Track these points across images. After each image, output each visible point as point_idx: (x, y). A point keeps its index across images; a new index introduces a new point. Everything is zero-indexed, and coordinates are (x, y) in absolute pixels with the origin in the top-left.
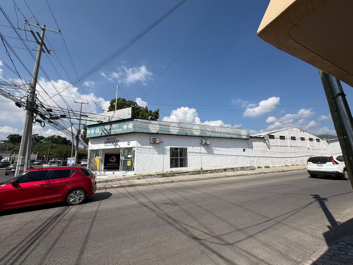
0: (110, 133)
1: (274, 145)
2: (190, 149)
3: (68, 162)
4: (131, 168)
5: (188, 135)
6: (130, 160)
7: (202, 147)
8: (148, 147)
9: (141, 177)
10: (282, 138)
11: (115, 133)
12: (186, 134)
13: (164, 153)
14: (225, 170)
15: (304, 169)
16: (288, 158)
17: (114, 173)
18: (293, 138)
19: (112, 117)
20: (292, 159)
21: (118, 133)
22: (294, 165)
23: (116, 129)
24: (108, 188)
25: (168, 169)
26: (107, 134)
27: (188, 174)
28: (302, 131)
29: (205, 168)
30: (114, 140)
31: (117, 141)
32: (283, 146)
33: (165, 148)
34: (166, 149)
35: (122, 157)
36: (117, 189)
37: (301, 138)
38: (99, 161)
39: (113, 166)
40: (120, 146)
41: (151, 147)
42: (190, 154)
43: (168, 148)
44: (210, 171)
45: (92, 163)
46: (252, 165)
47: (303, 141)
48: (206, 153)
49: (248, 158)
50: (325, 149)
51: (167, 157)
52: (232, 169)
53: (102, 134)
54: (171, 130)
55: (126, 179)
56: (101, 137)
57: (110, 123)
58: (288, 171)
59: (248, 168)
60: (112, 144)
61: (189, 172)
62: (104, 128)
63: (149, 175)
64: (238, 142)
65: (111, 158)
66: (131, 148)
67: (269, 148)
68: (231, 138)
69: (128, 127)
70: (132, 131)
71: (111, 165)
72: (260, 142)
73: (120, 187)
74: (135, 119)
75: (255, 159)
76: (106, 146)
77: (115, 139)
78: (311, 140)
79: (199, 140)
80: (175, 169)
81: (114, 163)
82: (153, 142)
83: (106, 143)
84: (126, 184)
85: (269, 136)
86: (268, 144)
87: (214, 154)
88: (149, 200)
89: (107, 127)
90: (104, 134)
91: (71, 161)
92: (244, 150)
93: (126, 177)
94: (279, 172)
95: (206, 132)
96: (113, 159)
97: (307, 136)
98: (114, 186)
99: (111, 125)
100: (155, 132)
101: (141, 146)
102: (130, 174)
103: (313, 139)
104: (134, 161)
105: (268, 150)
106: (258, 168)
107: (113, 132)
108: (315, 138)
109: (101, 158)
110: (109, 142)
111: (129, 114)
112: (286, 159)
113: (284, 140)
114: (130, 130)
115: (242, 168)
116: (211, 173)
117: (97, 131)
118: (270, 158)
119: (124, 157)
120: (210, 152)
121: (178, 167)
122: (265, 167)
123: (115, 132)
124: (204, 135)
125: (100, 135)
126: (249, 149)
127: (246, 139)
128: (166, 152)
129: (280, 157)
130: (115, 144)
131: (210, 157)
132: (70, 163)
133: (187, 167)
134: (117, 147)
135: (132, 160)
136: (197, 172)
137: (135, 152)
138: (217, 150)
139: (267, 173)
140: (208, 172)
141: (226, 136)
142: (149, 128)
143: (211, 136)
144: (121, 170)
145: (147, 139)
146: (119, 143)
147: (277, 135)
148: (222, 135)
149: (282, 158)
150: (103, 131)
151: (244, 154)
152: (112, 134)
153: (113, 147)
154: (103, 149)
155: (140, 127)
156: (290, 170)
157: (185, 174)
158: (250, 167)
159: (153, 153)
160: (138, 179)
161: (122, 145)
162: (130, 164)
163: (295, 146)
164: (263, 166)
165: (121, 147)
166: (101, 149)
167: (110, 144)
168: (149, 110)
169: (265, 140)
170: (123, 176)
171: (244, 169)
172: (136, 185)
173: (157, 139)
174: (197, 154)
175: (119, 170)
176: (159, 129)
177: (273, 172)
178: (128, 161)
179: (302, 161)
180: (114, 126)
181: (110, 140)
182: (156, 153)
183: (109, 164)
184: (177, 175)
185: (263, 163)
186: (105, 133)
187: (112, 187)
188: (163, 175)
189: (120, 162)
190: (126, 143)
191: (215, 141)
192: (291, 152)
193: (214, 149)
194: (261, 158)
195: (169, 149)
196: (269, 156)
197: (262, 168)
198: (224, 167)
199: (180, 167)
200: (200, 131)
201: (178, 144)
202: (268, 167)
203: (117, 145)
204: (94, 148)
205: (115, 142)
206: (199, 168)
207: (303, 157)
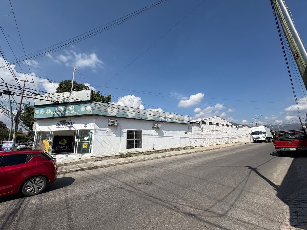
0: (65, 114)
1: (206, 129)
2: (144, 132)
3: (4, 146)
4: (88, 150)
5: (143, 119)
6: (86, 143)
7: (155, 130)
8: (106, 129)
9: (99, 159)
10: (211, 124)
11: (71, 115)
12: (142, 118)
13: (120, 135)
14: (173, 149)
15: (225, 147)
16: (214, 139)
17: (67, 156)
18: (217, 124)
19: (68, 98)
20: (216, 139)
21: (74, 114)
22: (218, 144)
23: (71, 110)
24: (66, 173)
25: (125, 150)
26: (61, 115)
27: (143, 154)
28: (223, 119)
29: (156, 149)
30: (69, 122)
31: (72, 123)
32: (211, 130)
33: (123, 130)
34: (123, 132)
35: (77, 140)
36: (78, 173)
37: (222, 124)
38: (48, 144)
39: (64, 148)
40: (75, 128)
41: (109, 129)
42: (144, 136)
43: (125, 130)
44: (161, 151)
45: (38, 145)
46: (191, 145)
47: (223, 127)
48: (157, 136)
49: (189, 140)
50: (235, 133)
51: (124, 140)
52: (178, 148)
53: (54, 115)
54: (128, 114)
55: (83, 161)
56: (53, 118)
57: (65, 104)
58: (216, 149)
59: (189, 147)
60: (66, 126)
61: (143, 152)
62: (57, 109)
63: (107, 157)
64: (182, 127)
65: (62, 140)
66: (89, 131)
67: (203, 132)
68: (177, 123)
69: (86, 109)
70: (91, 113)
71: (61, 147)
72: (197, 126)
73: (80, 170)
74: (94, 102)
75: (193, 140)
76: (58, 127)
77: (70, 120)
78: (228, 126)
79: (151, 124)
80: (131, 150)
81: (64, 146)
82: (112, 124)
83: (58, 124)
84: (86, 167)
85: (203, 122)
86: (202, 128)
87: (164, 136)
88: (120, 181)
89: (62, 108)
90: (56, 116)
91: (8, 144)
92: (186, 133)
93: (82, 159)
94: (211, 149)
95: (158, 117)
96: (63, 142)
97: (225, 123)
98: (73, 170)
99: (66, 106)
100: (114, 115)
101: (99, 128)
102: (87, 156)
103: (229, 125)
104: (91, 143)
105: (202, 133)
106: (195, 147)
107: (68, 113)
108: (230, 124)
109: (51, 140)
110: (62, 124)
111: (88, 97)
112: (213, 140)
113: (212, 126)
114: (89, 112)
115: (185, 147)
116: (162, 152)
117: (48, 111)
118: (203, 139)
119: (79, 140)
120: (161, 135)
121: (134, 148)
122: (200, 146)
123: (71, 113)
124: (156, 120)
125: (52, 116)
126: (189, 132)
127: (187, 124)
128: (123, 135)
129: (209, 138)
130: (69, 126)
131: (160, 139)
132: (6, 147)
133: (142, 148)
134: (72, 129)
135: (88, 142)
136: (151, 152)
137: (93, 135)
138: (167, 133)
139: (204, 151)
140: (159, 152)
141: (173, 121)
142: (108, 111)
143: (162, 121)
144: (76, 152)
145: (105, 122)
146: (74, 125)
147: (207, 122)
148: (170, 120)
149: (211, 139)
150: (55, 112)
151: (186, 136)
152: (66, 115)
153: (67, 129)
154: (54, 131)
155: (99, 109)
156: (218, 148)
157: (141, 154)
158: (190, 147)
159: (111, 135)
160: (96, 161)
161: (78, 127)
162: (86, 146)
163: (219, 130)
164: (198, 146)
165: (77, 129)
166: (52, 132)
167: (63, 126)
168: (100, 95)
169: (200, 125)
170: (79, 158)
171: (186, 148)
172: (97, 167)
173: (115, 122)
174: (150, 136)
175: (74, 153)
176: (117, 112)
177: (207, 150)
178: (84, 144)
179: (222, 142)
180: (69, 107)
181: (63, 122)
182: (114, 135)
183: (59, 147)
184: (133, 155)
185: (199, 143)
186: (58, 114)
187: (71, 171)
188: (121, 156)
189: (75, 144)
190: (83, 125)
191: (165, 125)
192: (216, 134)
193: (164, 132)
194: (197, 139)
195: (126, 132)
196: (202, 138)
197: (198, 147)
198: (171, 147)
199: (135, 148)
200: (153, 116)
201: (134, 127)
202: (202, 146)
203: (72, 127)
204: (42, 130)
205: (69, 124)
206: (151, 149)
207: (223, 139)
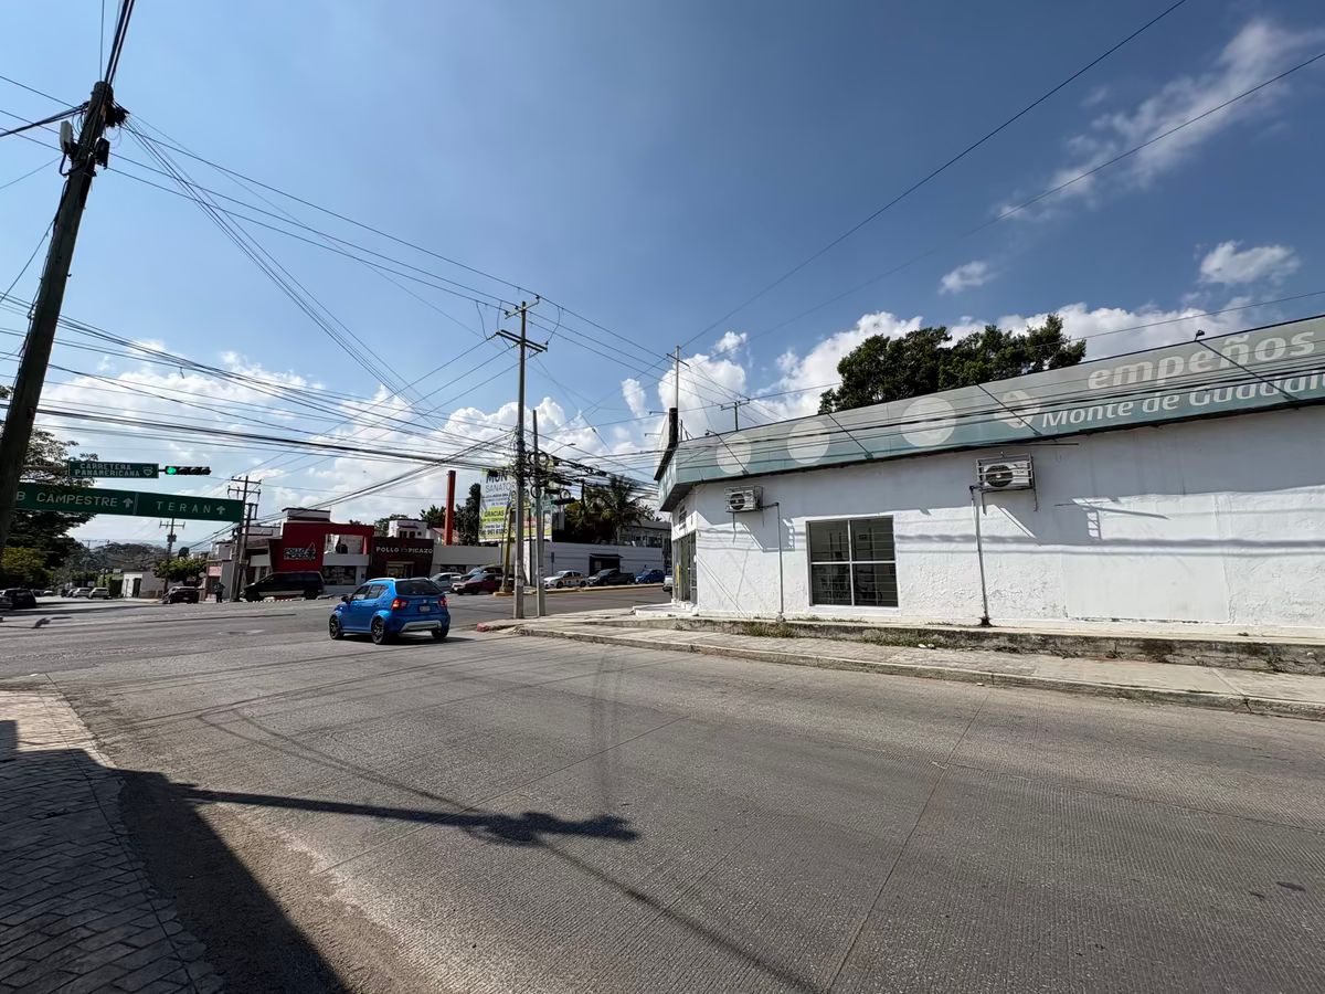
2: (906, 522)
8: (728, 526)
25: (800, 607)
29: (1005, 621)
34: (791, 531)
38: (679, 571)
41: (739, 526)
42: (908, 546)
43: (799, 524)
51: (798, 562)
82: (735, 507)
100: (737, 471)
101: (708, 526)
109: (680, 563)
120: (1074, 533)
121: (849, 603)
128: (791, 543)
131: (1056, 559)
133: (896, 606)
134: (686, 531)
137: (697, 547)
141: (1216, 399)
142: (719, 462)
146: (686, 521)
155: (693, 465)
159: (746, 546)
173: (746, 498)
174: (953, 546)
182: (756, 546)
188: (786, 630)
190: (691, 518)
193: (1094, 510)
195: (804, 530)
199: (856, 604)
201: (848, 504)
206: (968, 618)
